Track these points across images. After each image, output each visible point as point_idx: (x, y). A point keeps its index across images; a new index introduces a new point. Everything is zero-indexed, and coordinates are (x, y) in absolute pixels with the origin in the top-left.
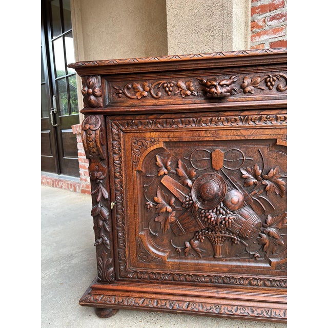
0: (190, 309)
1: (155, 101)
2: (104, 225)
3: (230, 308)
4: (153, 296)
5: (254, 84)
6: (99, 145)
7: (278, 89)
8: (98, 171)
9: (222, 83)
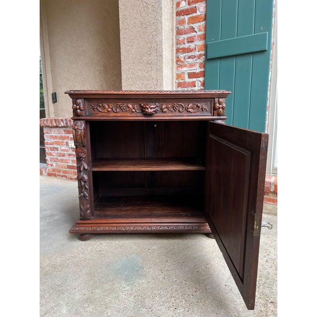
0: (135, 229)
1: (115, 114)
2: (84, 185)
3: (156, 227)
4: (114, 225)
5: (167, 108)
6: (83, 138)
7: (179, 111)
8: (81, 153)
9: (151, 107)
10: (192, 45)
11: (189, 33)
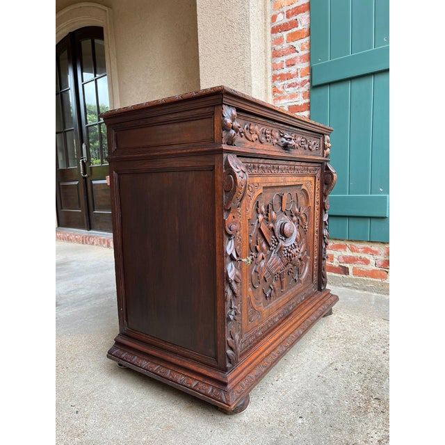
10: (293, 70)
11: (289, 53)
